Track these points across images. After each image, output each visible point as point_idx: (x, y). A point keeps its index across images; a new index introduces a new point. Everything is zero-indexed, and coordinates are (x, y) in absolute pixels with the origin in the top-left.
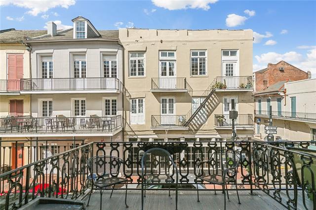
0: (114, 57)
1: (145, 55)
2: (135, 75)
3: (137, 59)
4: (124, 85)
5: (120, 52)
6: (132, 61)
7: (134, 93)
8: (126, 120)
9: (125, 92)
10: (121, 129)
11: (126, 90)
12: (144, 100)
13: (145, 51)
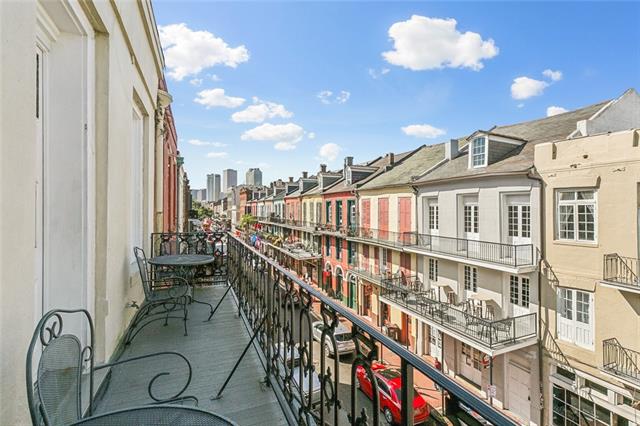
0: (526, 198)
1: (595, 195)
2: (571, 236)
3: (575, 203)
4: (543, 257)
5: (536, 191)
6: (563, 208)
7: (565, 277)
8: (547, 325)
9: (545, 270)
10: (535, 341)
11: (547, 265)
12: (591, 295)
13: (597, 187)
